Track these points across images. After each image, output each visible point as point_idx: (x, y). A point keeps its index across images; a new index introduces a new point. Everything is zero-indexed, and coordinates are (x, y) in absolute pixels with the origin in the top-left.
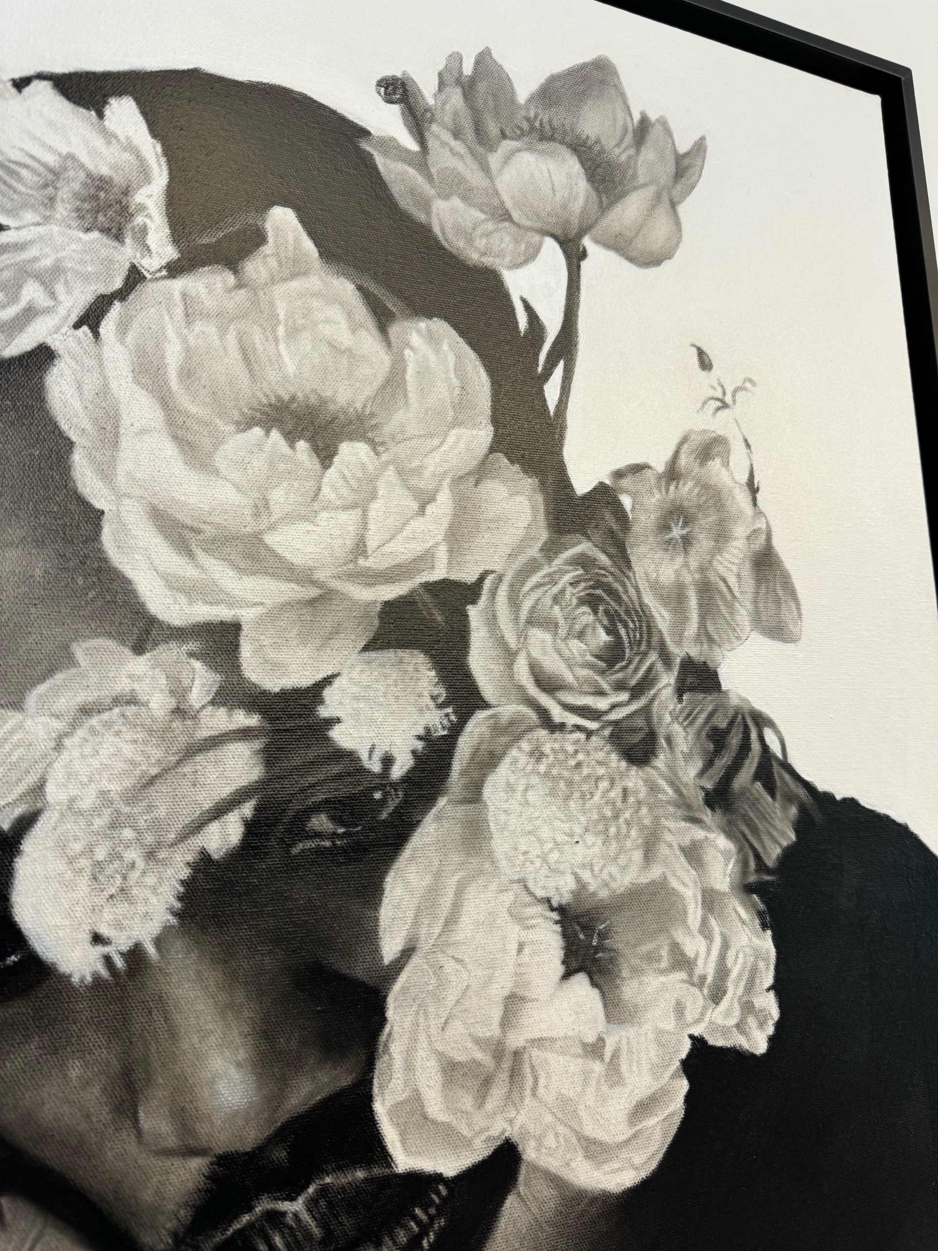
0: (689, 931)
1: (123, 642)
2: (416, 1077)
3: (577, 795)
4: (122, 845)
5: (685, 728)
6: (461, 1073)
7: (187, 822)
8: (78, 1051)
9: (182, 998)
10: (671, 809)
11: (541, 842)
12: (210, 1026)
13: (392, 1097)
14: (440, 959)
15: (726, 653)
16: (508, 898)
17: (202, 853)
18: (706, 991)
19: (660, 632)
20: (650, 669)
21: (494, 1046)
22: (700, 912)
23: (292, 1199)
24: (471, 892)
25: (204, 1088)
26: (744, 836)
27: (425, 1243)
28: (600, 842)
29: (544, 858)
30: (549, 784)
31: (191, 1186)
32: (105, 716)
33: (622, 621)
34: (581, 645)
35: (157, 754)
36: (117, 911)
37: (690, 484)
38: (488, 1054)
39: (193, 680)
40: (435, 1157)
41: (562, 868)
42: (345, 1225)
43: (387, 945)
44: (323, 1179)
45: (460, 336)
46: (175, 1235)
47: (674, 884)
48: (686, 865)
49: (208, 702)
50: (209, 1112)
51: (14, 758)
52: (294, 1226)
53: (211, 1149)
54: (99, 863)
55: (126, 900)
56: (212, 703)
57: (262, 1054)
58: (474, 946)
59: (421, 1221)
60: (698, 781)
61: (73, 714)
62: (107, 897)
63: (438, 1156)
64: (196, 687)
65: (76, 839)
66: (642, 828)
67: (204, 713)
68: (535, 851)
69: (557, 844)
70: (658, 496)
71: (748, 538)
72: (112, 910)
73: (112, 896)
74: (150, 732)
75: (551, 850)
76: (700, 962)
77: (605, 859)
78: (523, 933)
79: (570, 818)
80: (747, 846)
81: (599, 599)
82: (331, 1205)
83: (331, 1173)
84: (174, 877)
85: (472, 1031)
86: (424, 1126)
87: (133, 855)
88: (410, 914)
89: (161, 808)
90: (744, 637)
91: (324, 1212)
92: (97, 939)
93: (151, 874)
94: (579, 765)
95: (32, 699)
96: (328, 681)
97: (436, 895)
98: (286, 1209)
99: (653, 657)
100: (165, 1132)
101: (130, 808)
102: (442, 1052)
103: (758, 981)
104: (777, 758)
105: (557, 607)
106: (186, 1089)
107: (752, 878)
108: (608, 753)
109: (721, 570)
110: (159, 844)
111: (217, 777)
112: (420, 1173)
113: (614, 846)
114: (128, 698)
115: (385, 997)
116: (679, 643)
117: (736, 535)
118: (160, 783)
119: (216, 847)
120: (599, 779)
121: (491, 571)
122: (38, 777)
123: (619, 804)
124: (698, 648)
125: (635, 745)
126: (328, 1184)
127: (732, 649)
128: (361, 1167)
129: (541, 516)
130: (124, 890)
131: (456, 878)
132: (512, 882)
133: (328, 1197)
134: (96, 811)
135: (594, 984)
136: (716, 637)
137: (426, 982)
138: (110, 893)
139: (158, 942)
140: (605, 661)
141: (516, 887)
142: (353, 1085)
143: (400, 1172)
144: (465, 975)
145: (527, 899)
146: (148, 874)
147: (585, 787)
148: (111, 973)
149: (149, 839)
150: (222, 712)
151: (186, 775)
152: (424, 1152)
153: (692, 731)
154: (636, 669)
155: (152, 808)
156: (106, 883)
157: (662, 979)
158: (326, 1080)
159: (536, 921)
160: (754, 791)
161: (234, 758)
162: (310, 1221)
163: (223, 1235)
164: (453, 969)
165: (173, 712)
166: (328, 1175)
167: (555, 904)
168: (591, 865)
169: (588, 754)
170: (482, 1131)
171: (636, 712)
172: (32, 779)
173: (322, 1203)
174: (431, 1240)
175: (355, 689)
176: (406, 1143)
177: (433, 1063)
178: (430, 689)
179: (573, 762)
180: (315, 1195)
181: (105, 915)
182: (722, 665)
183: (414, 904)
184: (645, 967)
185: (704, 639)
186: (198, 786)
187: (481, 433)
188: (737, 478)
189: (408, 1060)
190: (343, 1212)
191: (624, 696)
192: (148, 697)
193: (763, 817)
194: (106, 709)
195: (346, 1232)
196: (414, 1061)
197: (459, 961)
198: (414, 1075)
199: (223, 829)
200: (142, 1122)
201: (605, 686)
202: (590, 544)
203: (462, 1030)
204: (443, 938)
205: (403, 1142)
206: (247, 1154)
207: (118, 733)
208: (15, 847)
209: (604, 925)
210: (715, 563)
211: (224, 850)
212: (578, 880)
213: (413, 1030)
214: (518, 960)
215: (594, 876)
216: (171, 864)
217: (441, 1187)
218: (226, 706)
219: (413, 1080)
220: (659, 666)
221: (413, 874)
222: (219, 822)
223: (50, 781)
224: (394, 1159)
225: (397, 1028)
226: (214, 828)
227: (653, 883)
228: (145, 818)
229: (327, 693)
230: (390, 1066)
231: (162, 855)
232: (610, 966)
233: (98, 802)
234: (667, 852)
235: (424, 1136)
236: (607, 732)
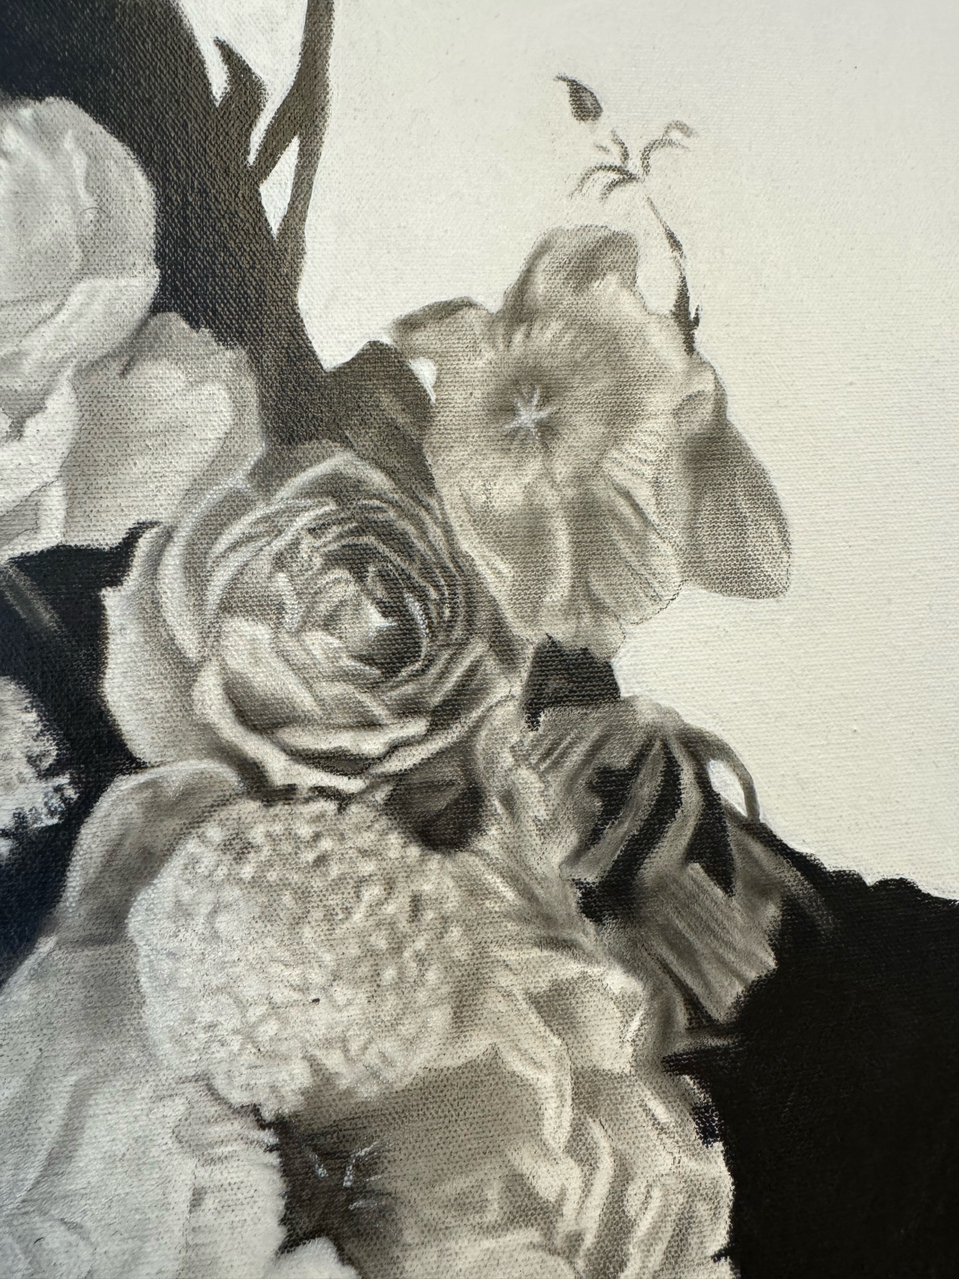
0: (545, 1152)
3: (317, 914)
5: (542, 776)
10: (511, 927)
11: (242, 1005)
14: (38, 1225)
15: (629, 628)
16: (176, 1109)
18: (581, 1264)
19: (493, 601)
20: (472, 671)
22: (568, 1114)
24: (101, 1102)
26: (666, 968)
28: (362, 997)
29: (248, 1034)
30: (262, 899)
33: (414, 589)
34: (330, 639)
37: (555, 326)
41: (283, 1048)
45: (97, 121)
47: (515, 1064)
48: (542, 1028)
58: (104, 1200)
60: (567, 871)
66: (450, 966)
68: (229, 1022)
69: (274, 1006)
70: (489, 354)
71: (676, 413)
75: (262, 1020)
76: (569, 1209)
77: (373, 1028)
78: (201, 1172)
79: (302, 958)
80: (671, 984)
81: (367, 554)
90: (667, 595)
94: (322, 860)
97: (31, 1112)
99: (478, 648)
103: (694, 1240)
104: (735, 816)
105: (281, 575)
107: (681, 1045)
108: (384, 833)
109: (621, 476)
113: (391, 1002)
116: (532, 617)
117: (651, 409)
120: (362, 882)
121: (151, 523)
123: (403, 925)
124: (573, 623)
125: (439, 815)
127: (643, 620)
129: (253, 417)
132: (183, 1080)
135: (345, 1258)
136: (609, 601)
140: (380, 666)
141: (190, 1089)
144: (85, 1252)
145: (213, 1109)
147: (334, 900)
153: (556, 780)
154: (443, 675)
157: (488, 1243)
159: (229, 1148)
160: (688, 883)
164: (62, 1242)
167: (268, 1115)
168: (344, 1040)
169: (342, 837)
171: (441, 754)
179: (310, 856)
182: (622, 651)
184: (451, 1221)
185: (584, 605)
187: (135, 282)
188: (653, 304)
191: (417, 727)
193: (707, 928)
197: (73, 1227)
201: (378, 711)
202: (349, 456)
204: (44, 1188)
209: (367, 1149)
210: (607, 465)
212: (316, 1067)
214: (193, 1221)
215: (349, 1060)
220: (491, 665)
227: (471, 1065)
232: (380, 1224)
234: (502, 1007)
236: (380, 796)
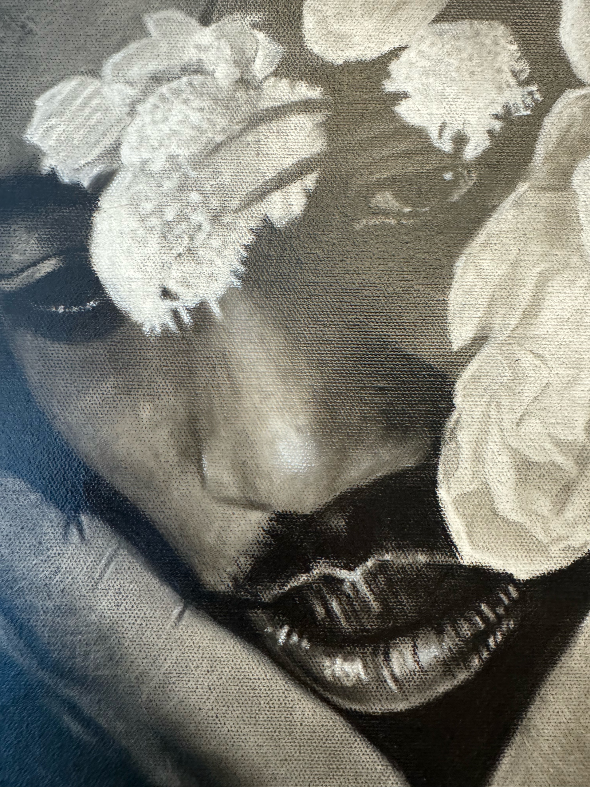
1: (190, 14)
2: (486, 470)
4: (189, 208)
6: (538, 474)
7: (251, 190)
8: (148, 395)
9: (244, 358)
12: (271, 389)
13: (459, 487)
14: (517, 352)
17: (265, 220)
21: (578, 452)
23: (350, 569)
24: (554, 286)
25: (265, 446)
27: (491, 641)
31: (250, 536)
32: (174, 84)
35: (222, 122)
36: (184, 269)
38: (571, 458)
39: (256, 51)
40: (505, 556)
42: (405, 606)
43: (456, 331)
44: (383, 556)
46: (235, 579)
49: (271, 73)
50: (269, 470)
51: (93, 122)
52: (352, 595)
53: (270, 505)
54: (168, 223)
55: (193, 260)
56: (275, 74)
57: (321, 422)
58: (556, 343)
59: (488, 618)
61: (145, 82)
62: (176, 255)
63: (509, 555)
64: (259, 58)
65: (147, 199)
67: (266, 83)
72: (180, 269)
73: (179, 255)
74: (216, 100)
82: (389, 581)
83: (391, 551)
84: (238, 242)
85: (552, 431)
86: (493, 522)
87: (199, 217)
88: (483, 302)
89: (226, 174)
91: (383, 588)
92: (166, 294)
93: (216, 237)
95: (108, 68)
96: (395, 53)
97: (513, 285)
98: (344, 577)
100: (227, 482)
101: (197, 173)
102: (516, 449)
106: (246, 445)
110: (224, 209)
111: (280, 148)
112: (488, 570)
114: (195, 67)
115: (453, 383)
118: (225, 150)
119: (278, 216)
122: (114, 139)
126: (388, 561)
128: (424, 551)
130: (191, 250)
131: (538, 270)
133: (388, 574)
134: (165, 174)
137: (500, 374)
138: (178, 252)
139: (223, 302)
142: (416, 467)
143: (466, 564)
144: (545, 372)
146: (213, 237)
148: (179, 327)
149: (215, 203)
150: (284, 83)
151: (249, 144)
152: (492, 549)
155: (218, 175)
156: (174, 242)
158: (387, 458)
161: (296, 129)
162: (368, 594)
163: (280, 589)
164: (531, 364)
165: (237, 82)
166: (387, 552)
170: (560, 539)
172: (108, 141)
173: (381, 578)
174: (499, 641)
175: (425, 63)
176: (472, 535)
177: (505, 458)
178: (511, 63)
180: (373, 569)
181: (174, 272)
183: (488, 292)
186: (261, 155)
189: (477, 451)
190: (402, 592)
192: (214, 67)
194: (175, 78)
195: (405, 612)
196: (484, 453)
197: (538, 356)
198: (483, 468)
199: (285, 199)
200: (205, 469)
203: (540, 428)
204: (520, 331)
205: (470, 535)
206: (305, 516)
207: (186, 101)
208: (94, 203)
211: (287, 220)
213: (484, 422)
216: (235, 229)
217: (511, 588)
218: (288, 77)
219: (483, 472)
221: (487, 261)
222: (282, 192)
223: (124, 144)
224: (459, 550)
225: (465, 417)
226: (276, 197)
228: (211, 183)
229: (393, 67)
230: (457, 454)
231: (227, 219)
233: (168, 166)
235: (494, 533)
